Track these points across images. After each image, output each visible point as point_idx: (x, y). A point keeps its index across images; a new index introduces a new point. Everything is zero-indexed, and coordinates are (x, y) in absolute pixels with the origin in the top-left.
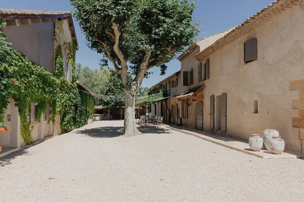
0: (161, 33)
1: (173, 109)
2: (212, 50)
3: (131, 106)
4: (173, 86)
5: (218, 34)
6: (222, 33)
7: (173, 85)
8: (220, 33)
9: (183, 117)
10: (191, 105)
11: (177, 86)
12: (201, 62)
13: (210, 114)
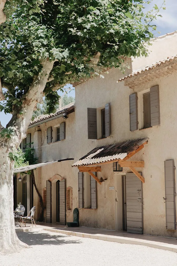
0: (88, 26)
1: (51, 189)
2: (170, 67)
3: (7, 183)
4: (52, 138)
5: (163, 37)
6: (170, 36)
7: (50, 136)
8: (167, 35)
9: (83, 207)
10: (106, 179)
11: (65, 138)
12: (136, 90)
13: (166, 199)
